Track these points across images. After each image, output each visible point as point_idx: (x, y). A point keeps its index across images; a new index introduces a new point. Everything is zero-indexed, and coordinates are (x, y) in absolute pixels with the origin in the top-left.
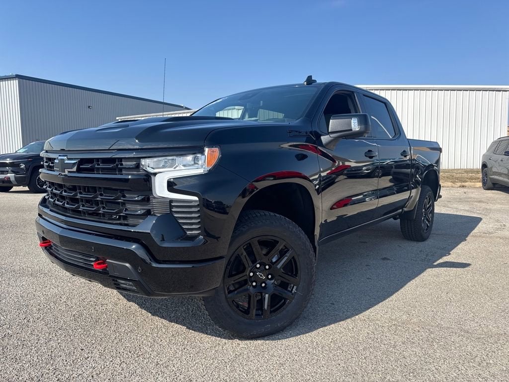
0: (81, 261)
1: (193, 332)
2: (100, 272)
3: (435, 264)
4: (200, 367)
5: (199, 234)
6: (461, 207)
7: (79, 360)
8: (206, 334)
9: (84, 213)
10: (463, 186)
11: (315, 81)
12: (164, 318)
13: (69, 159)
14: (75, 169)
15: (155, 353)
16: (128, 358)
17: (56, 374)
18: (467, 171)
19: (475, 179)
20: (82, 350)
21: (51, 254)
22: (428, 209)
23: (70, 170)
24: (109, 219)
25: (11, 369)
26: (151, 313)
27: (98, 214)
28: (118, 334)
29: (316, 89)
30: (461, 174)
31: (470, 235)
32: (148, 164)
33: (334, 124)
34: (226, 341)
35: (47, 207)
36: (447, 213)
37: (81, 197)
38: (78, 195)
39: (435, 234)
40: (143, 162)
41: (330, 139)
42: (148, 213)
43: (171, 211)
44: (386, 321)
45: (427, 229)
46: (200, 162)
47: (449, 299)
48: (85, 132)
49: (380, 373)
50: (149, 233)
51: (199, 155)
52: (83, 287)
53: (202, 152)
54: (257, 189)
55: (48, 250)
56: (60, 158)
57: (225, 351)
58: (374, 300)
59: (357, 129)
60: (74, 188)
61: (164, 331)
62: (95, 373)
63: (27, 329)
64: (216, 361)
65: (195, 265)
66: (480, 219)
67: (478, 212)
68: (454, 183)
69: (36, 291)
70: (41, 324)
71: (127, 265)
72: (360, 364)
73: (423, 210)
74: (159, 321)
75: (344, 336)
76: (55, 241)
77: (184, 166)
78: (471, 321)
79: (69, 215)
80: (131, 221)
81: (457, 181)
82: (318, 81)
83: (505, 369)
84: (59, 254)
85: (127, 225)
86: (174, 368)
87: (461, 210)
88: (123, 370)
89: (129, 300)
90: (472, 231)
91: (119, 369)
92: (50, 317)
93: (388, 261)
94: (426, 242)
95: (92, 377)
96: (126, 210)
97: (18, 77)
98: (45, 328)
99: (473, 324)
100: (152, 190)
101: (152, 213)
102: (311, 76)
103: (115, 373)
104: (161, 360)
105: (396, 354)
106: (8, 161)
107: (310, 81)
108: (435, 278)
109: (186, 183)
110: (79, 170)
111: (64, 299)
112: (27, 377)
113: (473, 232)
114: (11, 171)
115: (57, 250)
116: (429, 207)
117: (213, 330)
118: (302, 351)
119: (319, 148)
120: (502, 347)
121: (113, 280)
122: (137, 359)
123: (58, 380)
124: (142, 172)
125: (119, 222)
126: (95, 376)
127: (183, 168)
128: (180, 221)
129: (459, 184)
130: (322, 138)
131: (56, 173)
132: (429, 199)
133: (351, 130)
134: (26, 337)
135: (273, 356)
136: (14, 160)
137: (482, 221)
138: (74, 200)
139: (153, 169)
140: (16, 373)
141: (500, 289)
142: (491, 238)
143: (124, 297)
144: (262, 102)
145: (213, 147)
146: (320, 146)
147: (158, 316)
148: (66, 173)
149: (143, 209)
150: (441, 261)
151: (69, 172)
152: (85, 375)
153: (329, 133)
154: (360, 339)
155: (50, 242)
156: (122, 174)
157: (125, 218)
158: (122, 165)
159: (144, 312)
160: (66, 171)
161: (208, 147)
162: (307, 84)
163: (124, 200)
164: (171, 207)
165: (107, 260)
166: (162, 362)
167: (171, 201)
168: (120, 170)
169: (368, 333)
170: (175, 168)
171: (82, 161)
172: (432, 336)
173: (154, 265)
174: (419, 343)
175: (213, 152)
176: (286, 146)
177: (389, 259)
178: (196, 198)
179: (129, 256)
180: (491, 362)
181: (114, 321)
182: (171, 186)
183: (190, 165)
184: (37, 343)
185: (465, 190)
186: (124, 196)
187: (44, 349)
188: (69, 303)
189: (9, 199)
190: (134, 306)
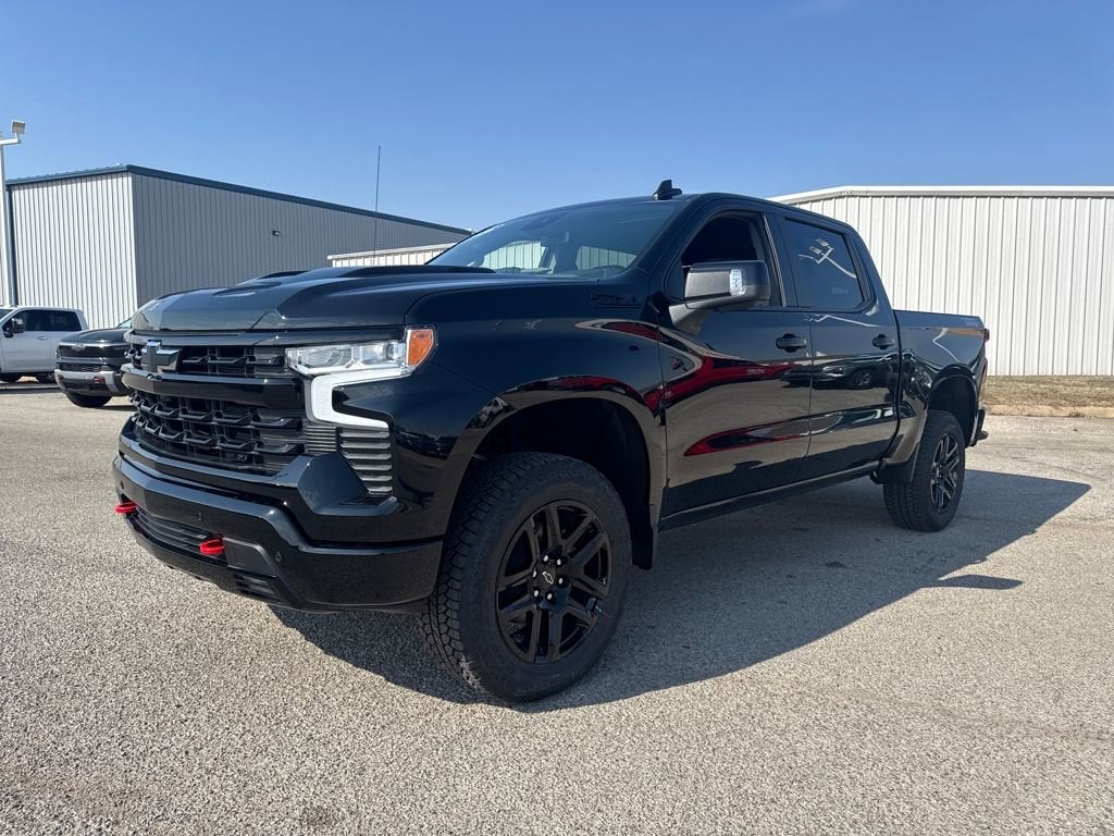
0: (182, 539)
1: (393, 685)
2: (215, 562)
3: (943, 579)
4: (388, 748)
5: (389, 494)
6: (1054, 460)
7: (169, 724)
8: (418, 690)
9: (192, 448)
10: (1077, 415)
11: (678, 191)
12: (344, 659)
13: (164, 347)
14: (173, 366)
15: (311, 719)
16: (259, 725)
17: (123, 745)
18: (1092, 381)
19: (1107, 400)
20: (178, 706)
21: (137, 528)
22: (948, 461)
23: (166, 368)
24: (233, 462)
25: (47, 732)
26: (322, 648)
27: (214, 453)
28: (250, 683)
29: (673, 208)
30: (1075, 388)
31: (1047, 523)
32: (300, 358)
33: (697, 281)
34: (451, 705)
35: (133, 438)
36: (1015, 473)
37: (185, 418)
38: (180, 415)
39: (968, 517)
40: (290, 353)
41: (688, 311)
42: (299, 450)
43: (339, 448)
44: (786, 685)
45: (945, 506)
46: (395, 356)
47: (937, 650)
48: (196, 295)
49: (733, 778)
50: (296, 489)
51: (394, 343)
52: (206, 595)
53: (400, 337)
54: (513, 409)
55: (132, 520)
56: (149, 344)
57: (443, 723)
58: (775, 644)
59: (741, 293)
60: (173, 403)
61: (338, 681)
62: (192, 747)
63: (86, 665)
64: (420, 740)
65: (386, 552)
66: (1087, 488)
67: (1089, 472)
68: (1056, 408)
69: (115, 600)
70: (113, 659)
71: (258, 548)
72: (700, 760)
73: (935, 464)
74: (333, 664)
75: (686, 708)
76: (141, 503)
77: (367, 362)
78: (966, 693)
79: (164, 452)
80: (269, 466)
81: (1063, 402)
82: (685, 192)
83: (994, 786)
84: (147, 527)
85: (263, 473)
86: (338, 748)
87: (1050, 467)
88: (244, 744)
89: (287, 623)
90: (1057, 512)
91: (237, 743)
92: (133, 647)
93: (840, 569)
94: (941, 535)
95: (187, 753)
96: (260, 444)
97: (132, 170)
98: (120, 666)
99: (967, 699)
100: (304, 408)
101: (306, 451)
102: (670, 181)
103: (229, 748)
104: (318, 732)
105: (780, 747)
106: (102, 345)
107: (666, 190)
108: (927, 608)
109: (367, 394)
110: (181, 369)
111: (166, 614)
112: (71, 745)
113: (1059, 515)
114: (108, 365)
115: (144, 519)
116: (951, 458)
117: (432, 685)
118: (593, 731)
119: (662, 329)
120: (1009, 745)
121: (236, 576)
122: (275, 727)
123: (125, 754)
124: (287, 374)
125: (246, 467)
126: (192, 753)
127: (364, 367)
128: (357, 468)
129: (1069, 410)
130: (672, 309)
131: (144, 373)
132: (952, 441)
133: (729, 294)
134: (83, 678)
135: (534, 735)
136: (113, 342)
137: (1089, 493)
138: (175, 425)
139: (308, 366)
140: (53, 738)
141: (1062, 635)
142: (1093, 529)
143: (279, 616)
144: (568, 234)
145: (422, 327)
146: (666, 326)
147: (335, 655)
148: (160, 373)
149: (290, 444)
150: (957, 573)
151: (164, 371)
152: (174, 750)
153: (685, 300)
154: (718, 716)
155: (134, 504)
156: (253, 377)
157: (260, 459)
158: (253, 359)
159: (310, 645)
160: (159, 369)
161: (414, 328)
162: (659, 199)
163: (257, 426)
164: (340, 440)
165: (224, 539)
166: (318, 735)
167: (340, 429)
168: (251, 368)
169: (738, 706)
170: (348, 367)
171: (186, 352)
172: (871, 717)
173: (305, 549)
174: (835, 730)
175: (422, 336)
176: (585, 325)
177: (842, 566)
178: (384, 425)
179: (262, 531)
180: (973, 771)
181: (248, 660)
182: (340, 400)
183: (379, 362)
184: (100, 691)
185: (1079, 423)
186: (257, 419)
187: (110, 702)
188: (173, 623)
189: (102, 422)
190: (294, 635)
